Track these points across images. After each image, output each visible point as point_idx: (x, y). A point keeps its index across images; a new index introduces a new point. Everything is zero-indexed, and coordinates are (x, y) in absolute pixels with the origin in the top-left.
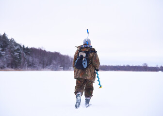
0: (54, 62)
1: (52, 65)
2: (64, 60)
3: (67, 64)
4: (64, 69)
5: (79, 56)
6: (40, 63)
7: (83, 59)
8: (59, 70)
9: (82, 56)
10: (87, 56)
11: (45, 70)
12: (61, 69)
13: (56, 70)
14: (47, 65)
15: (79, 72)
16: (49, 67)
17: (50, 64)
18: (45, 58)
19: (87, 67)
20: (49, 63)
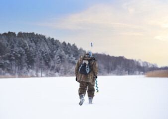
0: (119, 67)
1: (116, 70)
2: (128, 65)
3: (132, 68)
4: (129, 74)
5: (83, 63)
6: (105, 68)
7: (87, 66)
8: (124, 75)
9: (85, 63)
10: (89, 64)
11: (110, 75)
12: (126, 73)
13: (121, 74)
14: (112, 70)
15: (83, 76)
16: (114, 72)
17: (115, 69)
18: (109, 63)
19: (89, 73)
20: (113, 68)
